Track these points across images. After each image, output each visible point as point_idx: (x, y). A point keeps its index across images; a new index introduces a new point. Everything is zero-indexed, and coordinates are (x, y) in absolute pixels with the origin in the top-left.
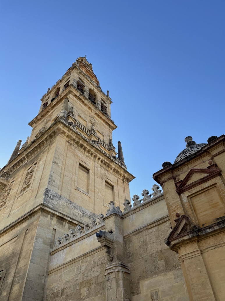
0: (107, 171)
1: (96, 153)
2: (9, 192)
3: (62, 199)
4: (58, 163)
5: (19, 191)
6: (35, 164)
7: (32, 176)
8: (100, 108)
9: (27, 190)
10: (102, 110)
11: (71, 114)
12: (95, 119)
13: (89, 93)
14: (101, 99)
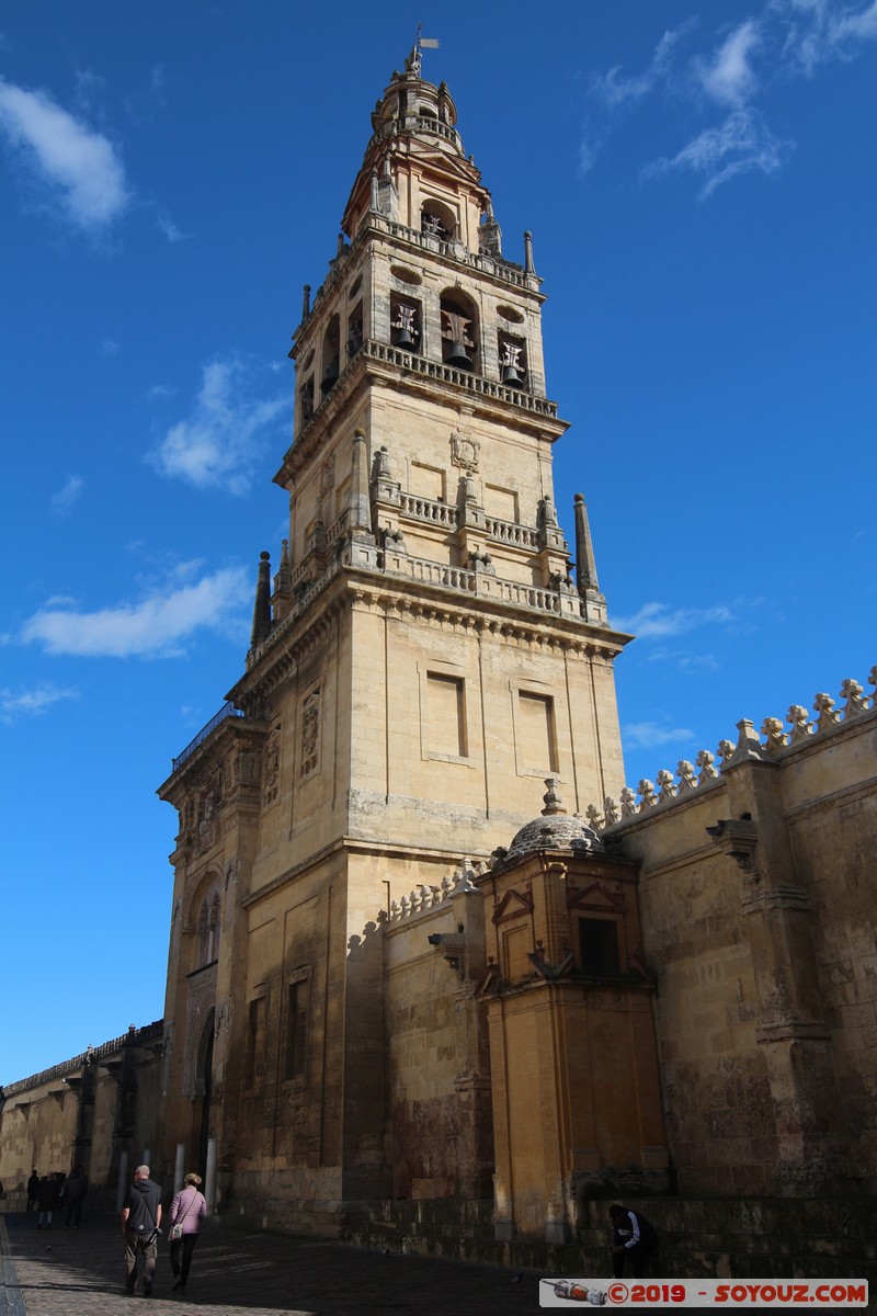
0: (524, 655)
1: (479, 614)
2: (277, 758)
3: (393, 802)
4: (366, 705)
5: (298, 767)
6: (317, 692)
7: (315, 731)
8: (491, 367)
9: (313, 772)
10: (504, 370)
11: (384, 487)
12: (475, 438)
13: (445, 313)
14: (495, 310)
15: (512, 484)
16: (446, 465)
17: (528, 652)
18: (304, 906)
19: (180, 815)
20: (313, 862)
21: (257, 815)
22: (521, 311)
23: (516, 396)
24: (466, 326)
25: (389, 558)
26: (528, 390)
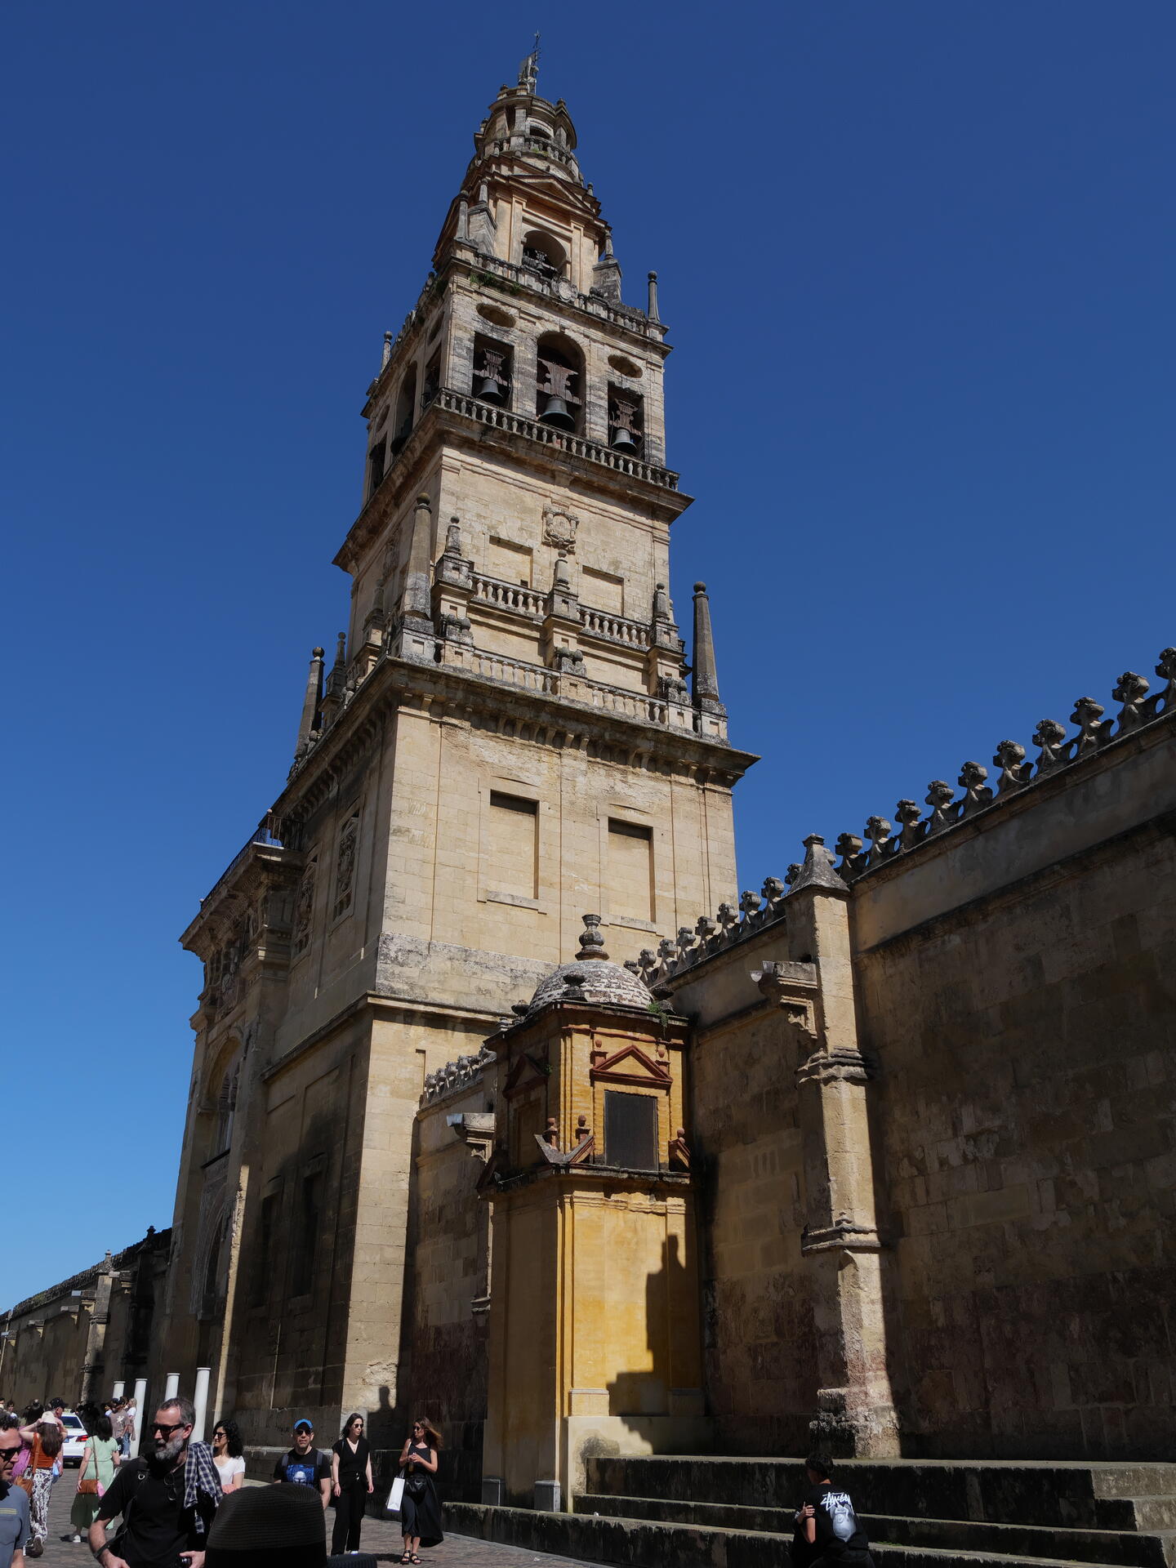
0: (619, 777)
2: (310, 897)
3: (436, 951)
4: (408, 830)
5: (331, 907)
6: (356, 815)
7: (351, 863)
8: (598, 428)
9: (347, 912)
10: (613, 432)
11: (451, 565)
12: (573, 511)
13: (544, 362)
14: (606, 361)
15: (617, 568)
16: (535, 543)
18: (326, 1080)
19: (205, 968)
20: (336, 1024)
21: (285, 967)
22: (639, 363)
23: (626, 462)
24: (570, 378)
25: (448, 652)
26: (643, 457)
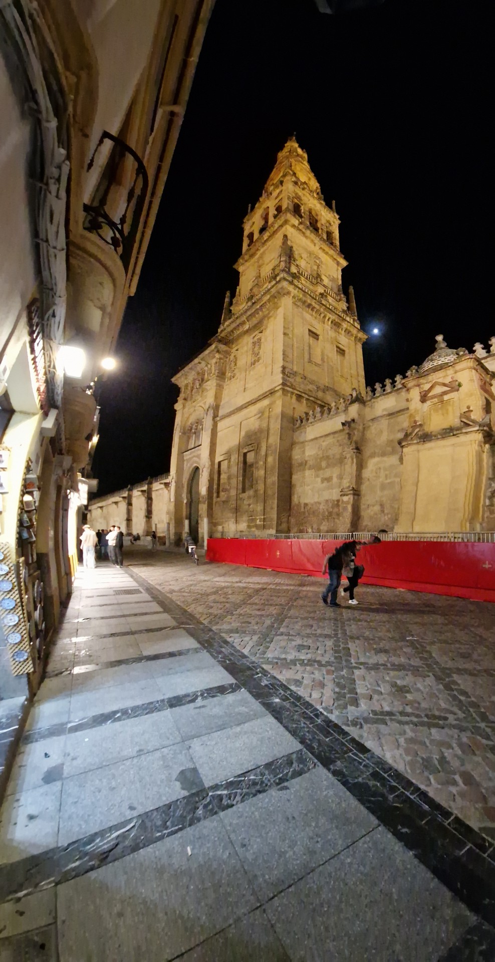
1: (325, 312)
3: (298, 375)
5: (249, 363)
6: (261, 333)
14: (325, 219)
17: (339, 332)
18: (253, 418)
20: (261, 397)
21: (224, 384)
26: (335, 249)
